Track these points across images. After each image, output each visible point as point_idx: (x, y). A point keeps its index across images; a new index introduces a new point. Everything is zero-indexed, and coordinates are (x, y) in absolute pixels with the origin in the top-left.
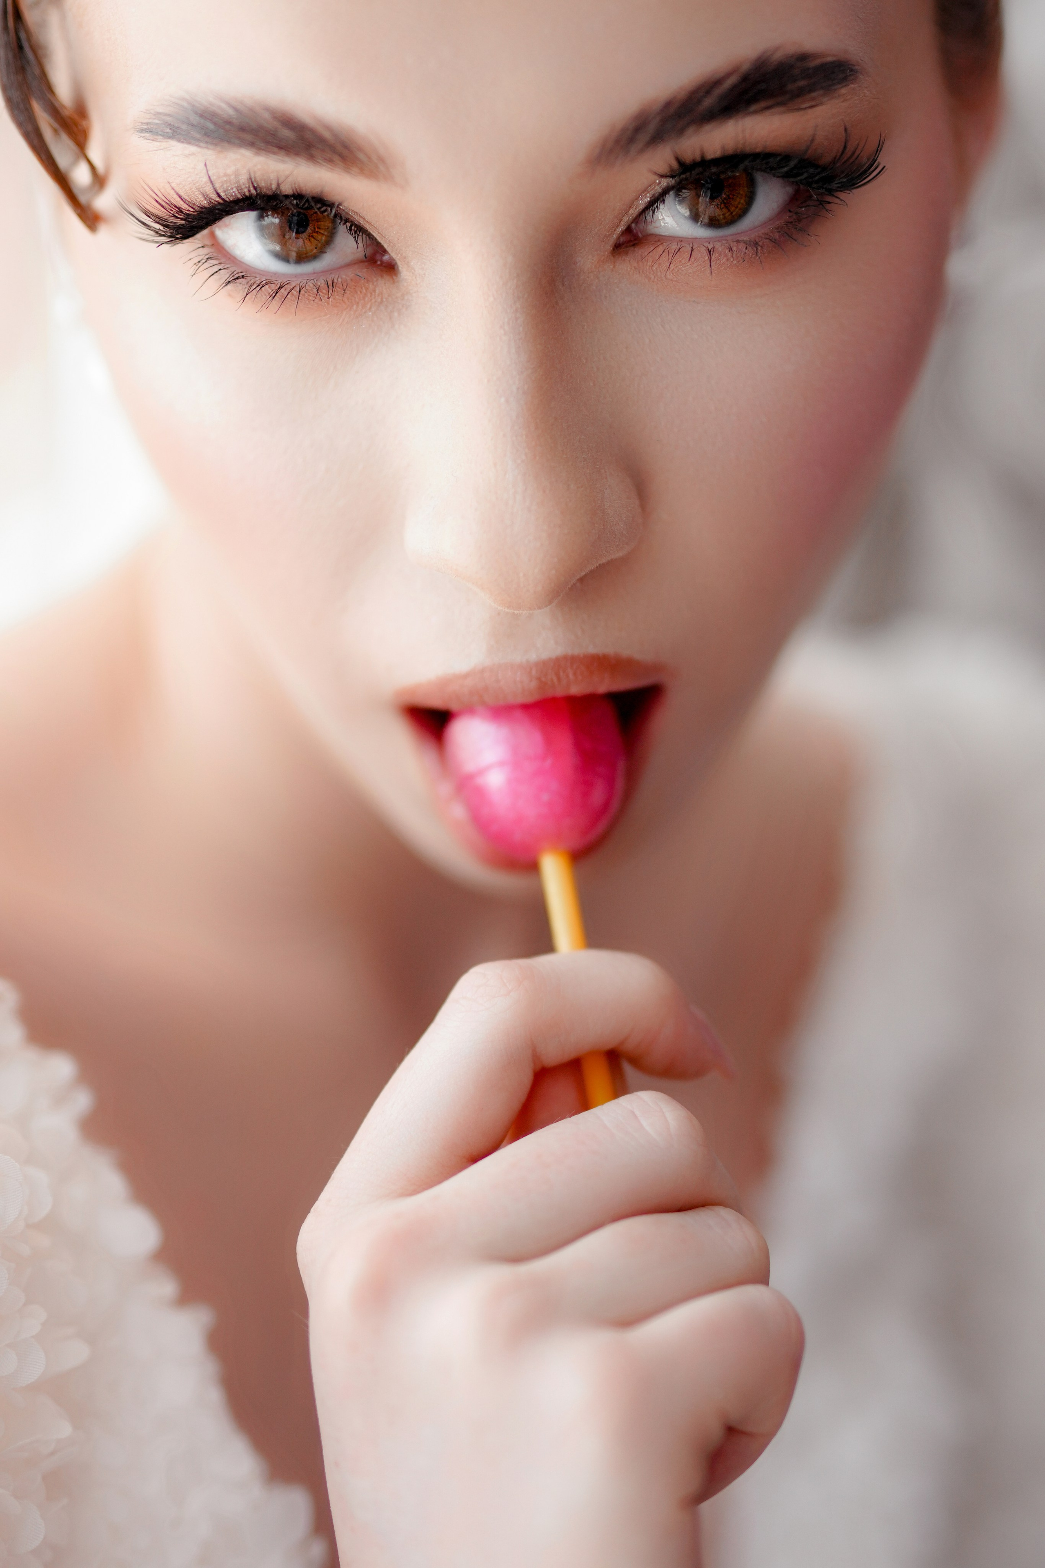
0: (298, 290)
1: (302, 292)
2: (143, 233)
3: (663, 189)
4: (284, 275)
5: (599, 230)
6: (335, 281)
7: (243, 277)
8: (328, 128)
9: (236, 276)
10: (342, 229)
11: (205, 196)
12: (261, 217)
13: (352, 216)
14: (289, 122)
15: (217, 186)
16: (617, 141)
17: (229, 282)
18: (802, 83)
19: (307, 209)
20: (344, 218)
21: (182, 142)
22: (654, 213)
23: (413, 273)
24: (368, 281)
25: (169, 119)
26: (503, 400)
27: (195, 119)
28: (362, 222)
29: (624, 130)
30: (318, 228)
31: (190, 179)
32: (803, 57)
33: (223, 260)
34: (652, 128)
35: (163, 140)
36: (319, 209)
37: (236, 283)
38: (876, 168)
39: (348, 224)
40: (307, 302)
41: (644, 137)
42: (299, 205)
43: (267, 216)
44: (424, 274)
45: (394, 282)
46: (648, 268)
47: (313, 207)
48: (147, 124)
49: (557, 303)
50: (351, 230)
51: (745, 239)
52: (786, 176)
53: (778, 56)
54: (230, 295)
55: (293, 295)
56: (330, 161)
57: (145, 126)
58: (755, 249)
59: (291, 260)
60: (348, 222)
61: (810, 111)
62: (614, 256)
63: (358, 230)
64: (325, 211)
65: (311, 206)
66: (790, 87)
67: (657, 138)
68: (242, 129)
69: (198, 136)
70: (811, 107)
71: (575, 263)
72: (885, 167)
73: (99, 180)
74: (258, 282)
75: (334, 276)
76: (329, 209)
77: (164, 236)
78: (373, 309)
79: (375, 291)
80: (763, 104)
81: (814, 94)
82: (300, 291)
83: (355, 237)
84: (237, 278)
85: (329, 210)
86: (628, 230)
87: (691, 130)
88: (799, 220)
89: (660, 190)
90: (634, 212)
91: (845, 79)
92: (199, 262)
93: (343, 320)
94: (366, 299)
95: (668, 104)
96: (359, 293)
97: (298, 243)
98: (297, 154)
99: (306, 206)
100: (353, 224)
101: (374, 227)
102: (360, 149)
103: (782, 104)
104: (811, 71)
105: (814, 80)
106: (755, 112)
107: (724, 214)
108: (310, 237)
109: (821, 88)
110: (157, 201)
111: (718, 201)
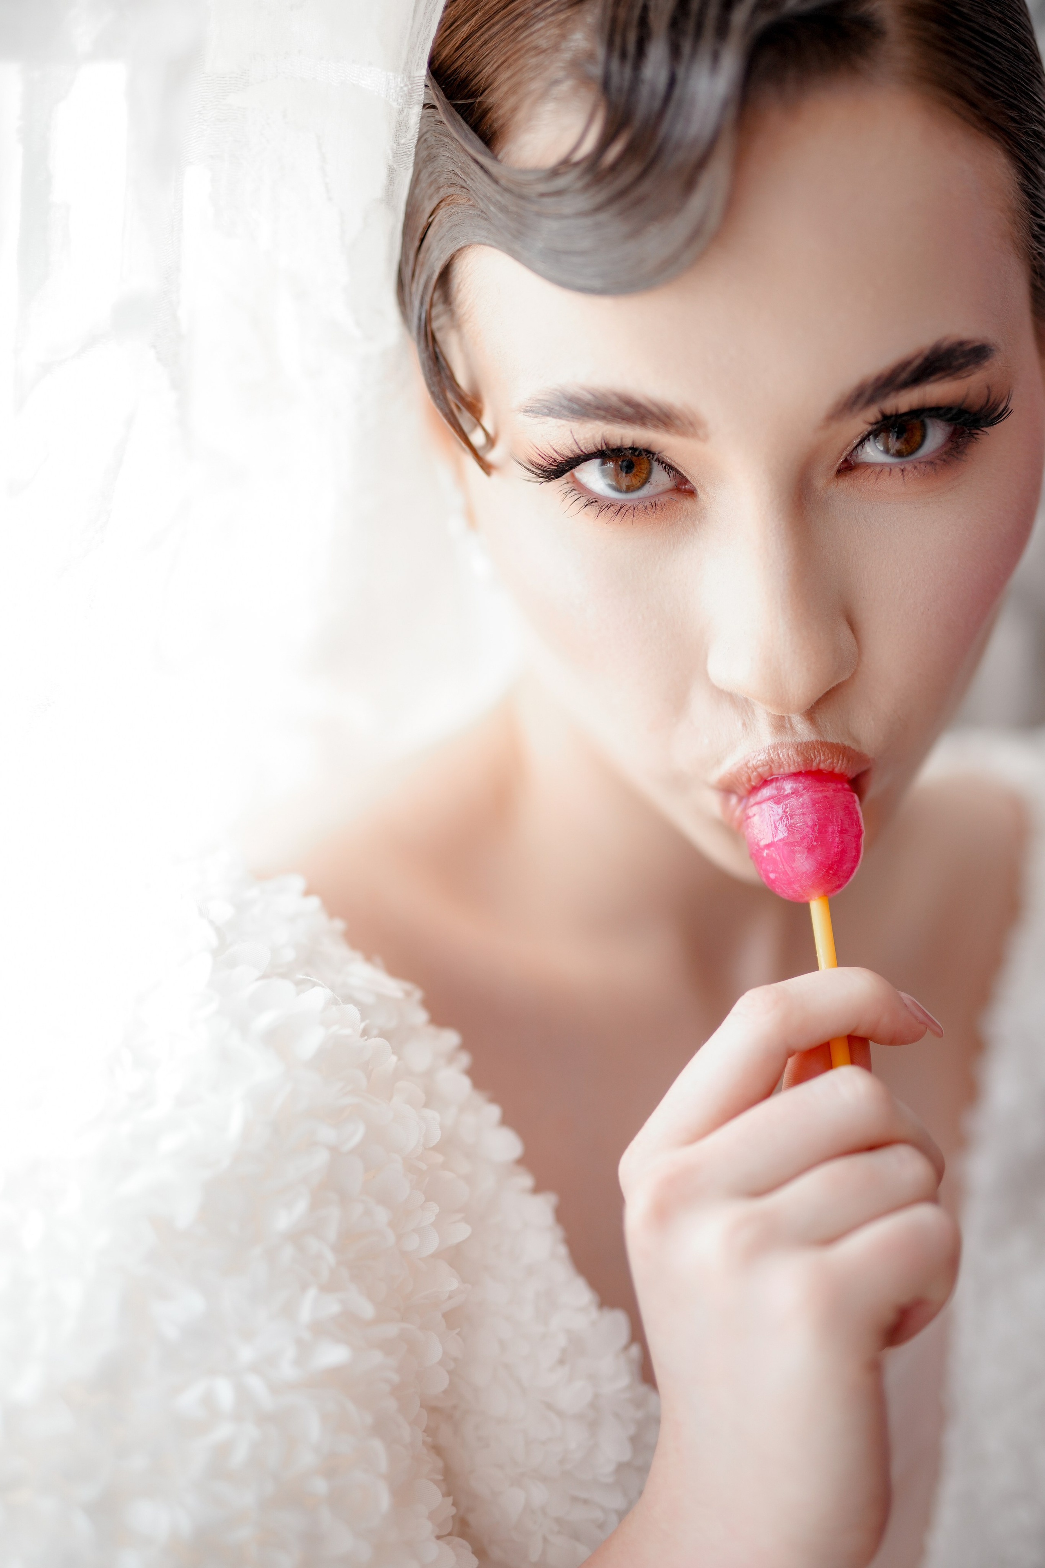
0: (632, 510)
2: (528, 477)
3: (868, 433)
4: (623, 500)
5: (827, 462)
6: (655, 502)
7: (596, 501)
8: (655, 405)
9: (590, 501)
10: (657, 466)
11: (572, 451)
12: (603, 463)
14: (629, 402)
15: (580, 445)
16: (845, 404)
17: (587, 505)
18: (961, 361)
19: (634, 456)
21: (556, 418)
22: (861, 450)
23: (708, 496)
24: (677, 502)
25: (547, 404)
27: (566, 403)
28: (673, 464)
29: (850, 396)
30: (641, 469)
31: (561, 442)
32: (961, 344)
33: (582, 491)
34: (867, 395)
35: (543, 418)
38: (1007, 412)
39: (664, 465)
40: (639, 517)
42: (628, 454)
44: (715, 496)
45: (694, 501)
46: (861, 485)
47: (639, 455)
48: (530, 407)
50: (665, 468)
52: (949, 420)
53: (946, 344)
54: (586, 514)
55: (629, 512)
56: (655, 426)
57: (529, 409)
58: (931, 467)
59: (623, 491)
61: (967, 378)
62: (837, 478)
63: (670, 468)
66: (955, 363)
67: (871, 401)
68: (598, 408)
69: (566, 413)
70: (967, 376)
71: (813, 485)
72: (1012, 410)
73: (491, 442)
74: (606, 505)
75: (655, 499)
76: (652, 455)
77: (542, 477)
78: (682, 520)
79: (682, 508)
80: (938, 376)
81: (970, 367)
83: (667, 473)
84: (593, 502)
86: (846, 461)
87: (892, 395)
88: (958, 447)
90: (850, 449)
91: (986, 356)
92: (566, 492)
93: (662, 527)
94: (677, 513)
95: (878, 379)
96: (672, 510)
97: (626, 480)
98: (634, 423)
100: (667, 464)
101: (683, 467)
102: (677, 418)
103: (950, 375)
104: (967, 352)
105: (968, 358)
106: (933, 381)
107: (906, 447)
108: (635, 475)
109: (973, 363)
110: (540, 455)
111: (902, 439)
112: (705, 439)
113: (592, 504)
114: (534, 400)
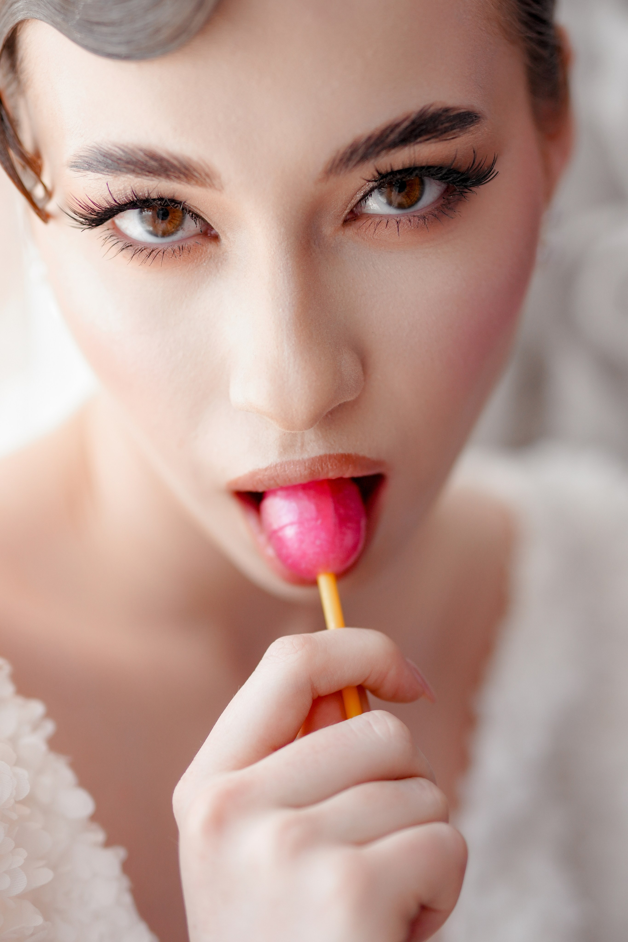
0: (163, 252)
1: (165, 253)
2: (73, 224)
3: (370, 188)
4: (155, 244)
5: (334, 212)
6: (184, 246)
7: (131, 246)
8: (176, 159)
9: (127, 245)
10: (188, 216)
11: (107, 201)
12: (141, 212)
13: (192, 209)
14: (153, 156)
15: (114, 196)
16: (341, 160)
17: (123, 249)
18: (447, 125)
19: (167, 206)
20: (187, 210)
21: (94, 172)
22: (366, 202)
23: (228, 240)
24: (203, 245)
25: (87, 159)
26: (281, 310)
27: (101, 158)
28: (198, 212)
29: (345, 153)
30: (175, 217)
31: (99, 193)
32: (447, 110)
33: (120, 237)
34: (361, 152)
35: (84, 171)
36: (173, 206)
37: (127, 249)
38: (493, 173)
39: (191, 213)
40: (168, 259)
41: (356, 158)
42: (162, 204)
43: (144, 211)
44: (235, 241)
45: (218, 246)
46: (363, 233)
47: (169, 205)
48: (75, 162)
49: (311, 254)
50: (192, 217)
51: (418, 215)
52: (441, 179)
53: (432, 110)
54: (124, 257)
55: (160, 255)
56: (178, 178)
57: (73, 164)
58: (424, 220)
59: (159, 235)
60: (191, 212)
61: (453, 140)
62: (344, 227)
63: (196, 216)
64: (177, 207)
65: (168, 204)
67: (364, 158)
68: (128, 163)
69: (103, 168)
70: (453, 138)
71: (321, 232)
72: (498, 172)
73: (49, 194)
74: (140, 248)
75: (183, 243)
76: (179, 205)
78: (206, 262)
79: (207, 251)
80: (425, 137)
81: (454, 131)
82: (164, 253)
83: (195, 221)
84: (128, 246)
85: (179, 206)
86: (352, 212)
87: (384, 152)
88: (449, 203)
89: (369, 189)
90: (354, 201)
91: (472, 121)
92: (106, 238)
93: (189, 268)
94: (202, 256)
95: (369, 138)
96: (198, 252)
97: (162, 226)
98: (159, 175)
99: (166, 204)
100: (193, 213)
101: (205, 214)
102: (195, 170)
103: (436, 137)
104: (452, 117)
105: (454, 123)
106: (420, 142)
107: (407, 201)
108: (170, 222)
109: (458, 127)
110: (80, 206)
111: (403, 193)
112: (221, 189)
113: (128, 248)
114: (77, 156)
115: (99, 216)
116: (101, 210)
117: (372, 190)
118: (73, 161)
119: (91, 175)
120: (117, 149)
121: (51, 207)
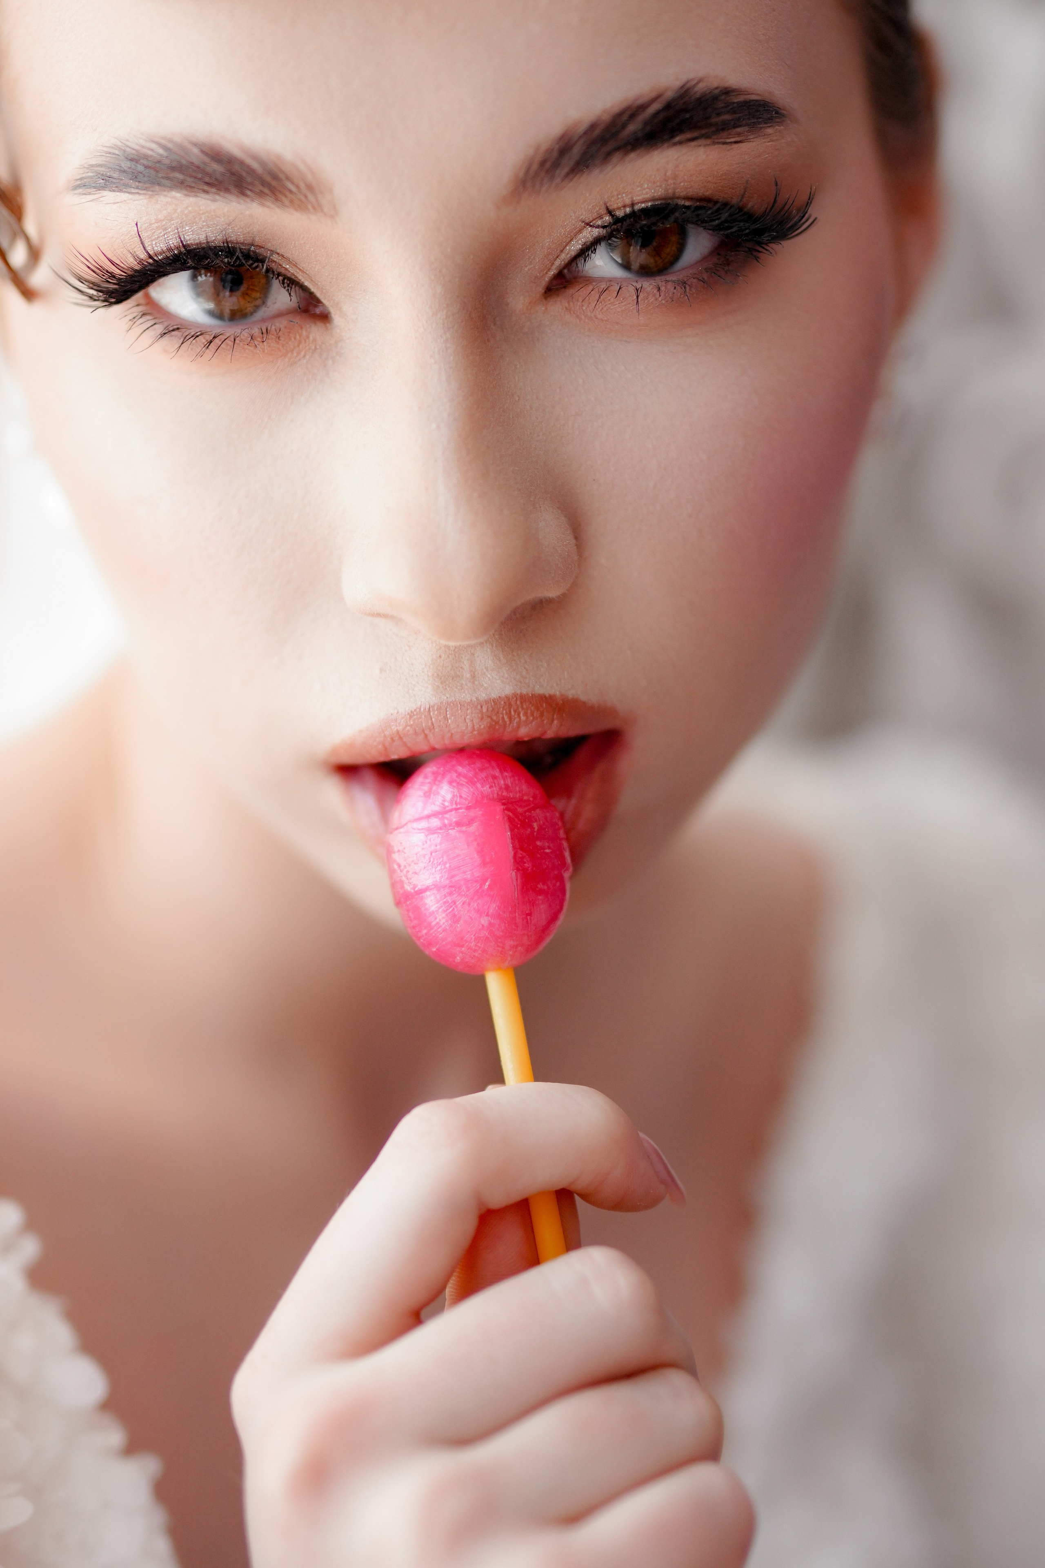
0: (233, 340)
1: (237, 341)
2: (77, 298)
3: (594, 239)
4: (219, 329)
5: (529, 270)
6: (269, 328)
7: (179, 329)
8: (255, 158)
9: (171, 329)
10: (276, 284)
11: (136, 258)
12: (194, 277)
13: (286, 269)
14: (216, 155)
16: (543, 163)
17: (165, 334)
18: (727, 117)
19: (239, 266)
20: (275, 272)
21: (114, 191)
22: (585, 261)
23: (345, 319)
24: (301, 329)
25: (101, 170)
26: (434, 426)
27: (126, 165)
28: (294, 272)
29: (550, 151)
30: (253, 286)
32: (727, 91)
33: (160, 316)
34: (576, 151)
35: (96, 192)
36: (250, 266)
37: (172, 336)
38: (807, 220)
39: (281, 278)
40: (242, 351)
41: (568, 163)
42: (231, 262)
43: (200, 275)
44: (357, 319)
45: (327, 329)
46: (578, 308)
47: (244, 264)
48: (81, 179)
49: (489, 341)
50: (283, 283)
51: (674, 279)
52: (716, 229)
53: (701, 87)
54: (165, 351)
55: (227, 345)
57: (78, 182)
58: (683, 288)
59: (226, 318)
60: (281, 276)
61: (736, 146)
62: (546, 298)
63: (291, 282)
64: (257, 267)
65: (242, 263)
68: (173, 169)
70: (736, 142)
71: (507, 304)
72: (816, 219)
73: (34, 254)
74: (192, 334)
75: (268, 325)
76: (260, 264)
77: (98, 300)
78: (307, 357)
79: (308, 337)
80: (689, 135)
81: (739, 130)
82: (235, 340)
83: (288, 289)
84: (174, 330)
85: (261, 266)
86: (560, 275)
87: (617, 156)
88: (728, 264)
89: (591, 239)
90: (565, 257)
91: (771, 119)
92: (134, 318)
93: (278, 368)
94: (301, 346)
95: (593, 126)
96: (293, 339)
97: (230, 301)
98: (227, 190)
99: (237, 263)
100: (286, 277)
101: (307, 274)
103: (706, 137)
104: (735, 105)
105: (738, 116)
106: (680, 143)
107: (656, 262)
108: (245, 295)
109: (747, 125)
110: (89, 267)
111: (650, 249)
112: (333, 214)
113: (173, 333)
114: (85, 167)
115: (121, 286)
116: (126, 275)
117: (597, 241)
118: (79, 177)
119: (109, 196)
120: (154, 146)
121: (39, 278)
